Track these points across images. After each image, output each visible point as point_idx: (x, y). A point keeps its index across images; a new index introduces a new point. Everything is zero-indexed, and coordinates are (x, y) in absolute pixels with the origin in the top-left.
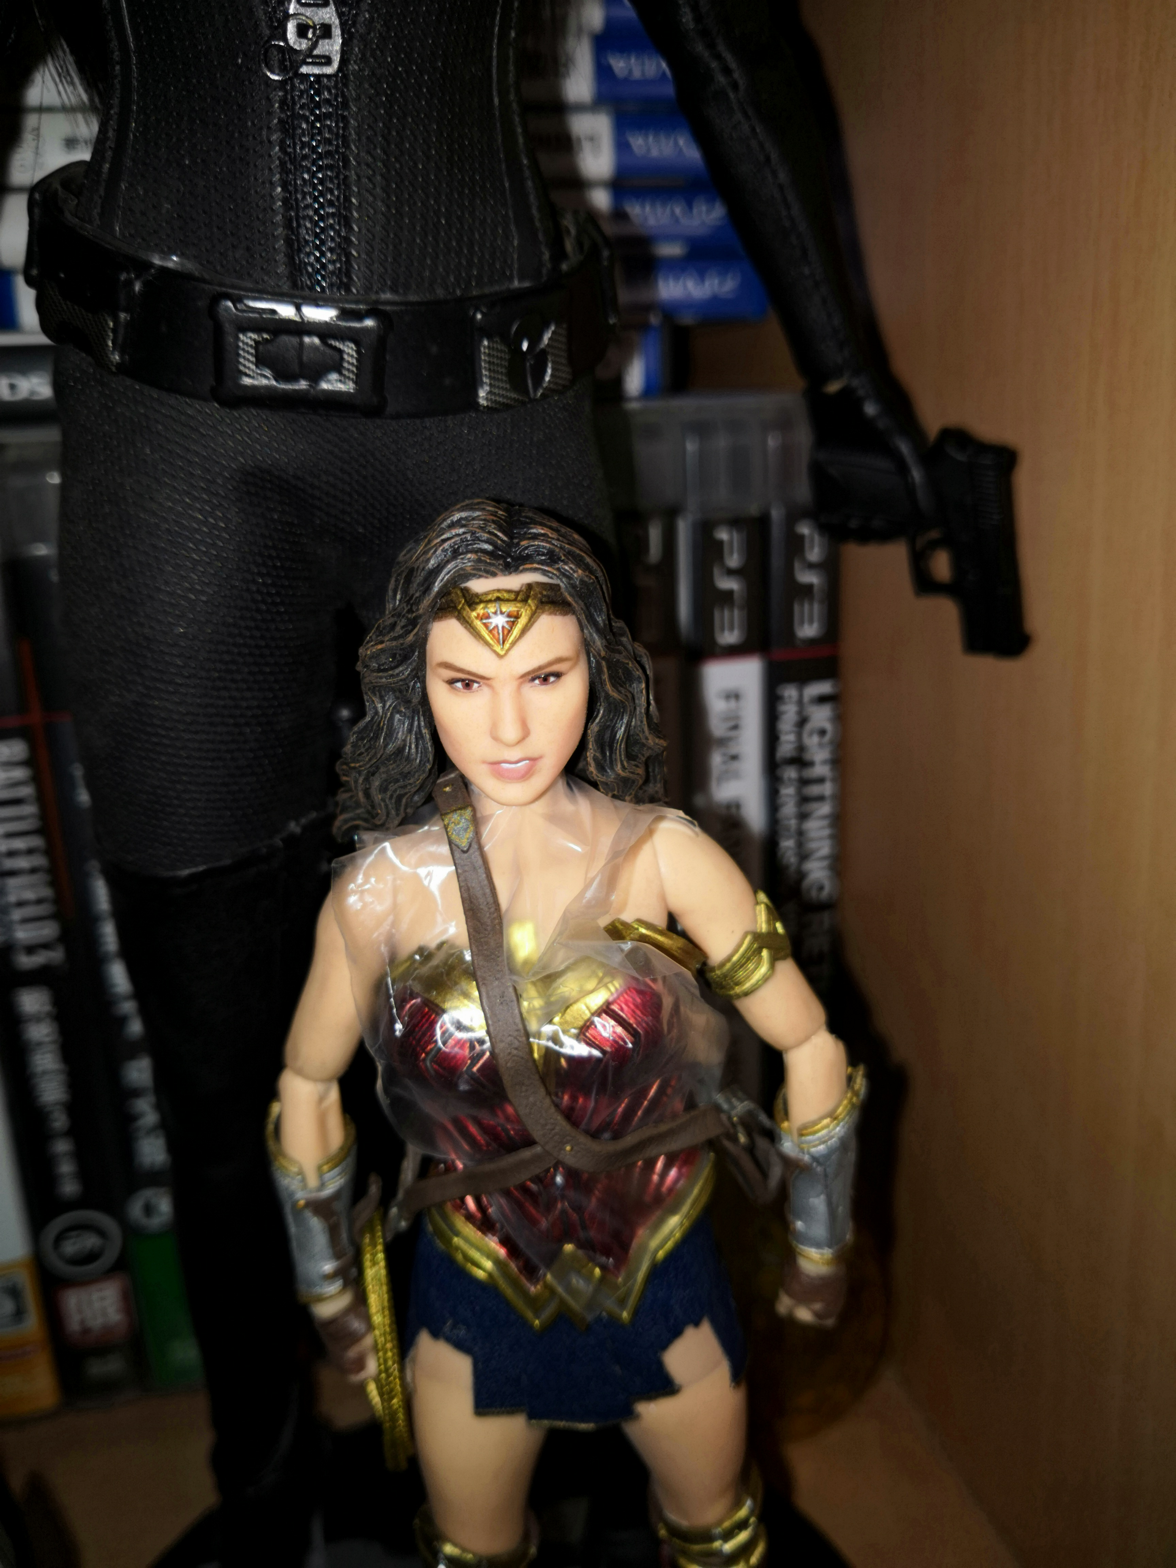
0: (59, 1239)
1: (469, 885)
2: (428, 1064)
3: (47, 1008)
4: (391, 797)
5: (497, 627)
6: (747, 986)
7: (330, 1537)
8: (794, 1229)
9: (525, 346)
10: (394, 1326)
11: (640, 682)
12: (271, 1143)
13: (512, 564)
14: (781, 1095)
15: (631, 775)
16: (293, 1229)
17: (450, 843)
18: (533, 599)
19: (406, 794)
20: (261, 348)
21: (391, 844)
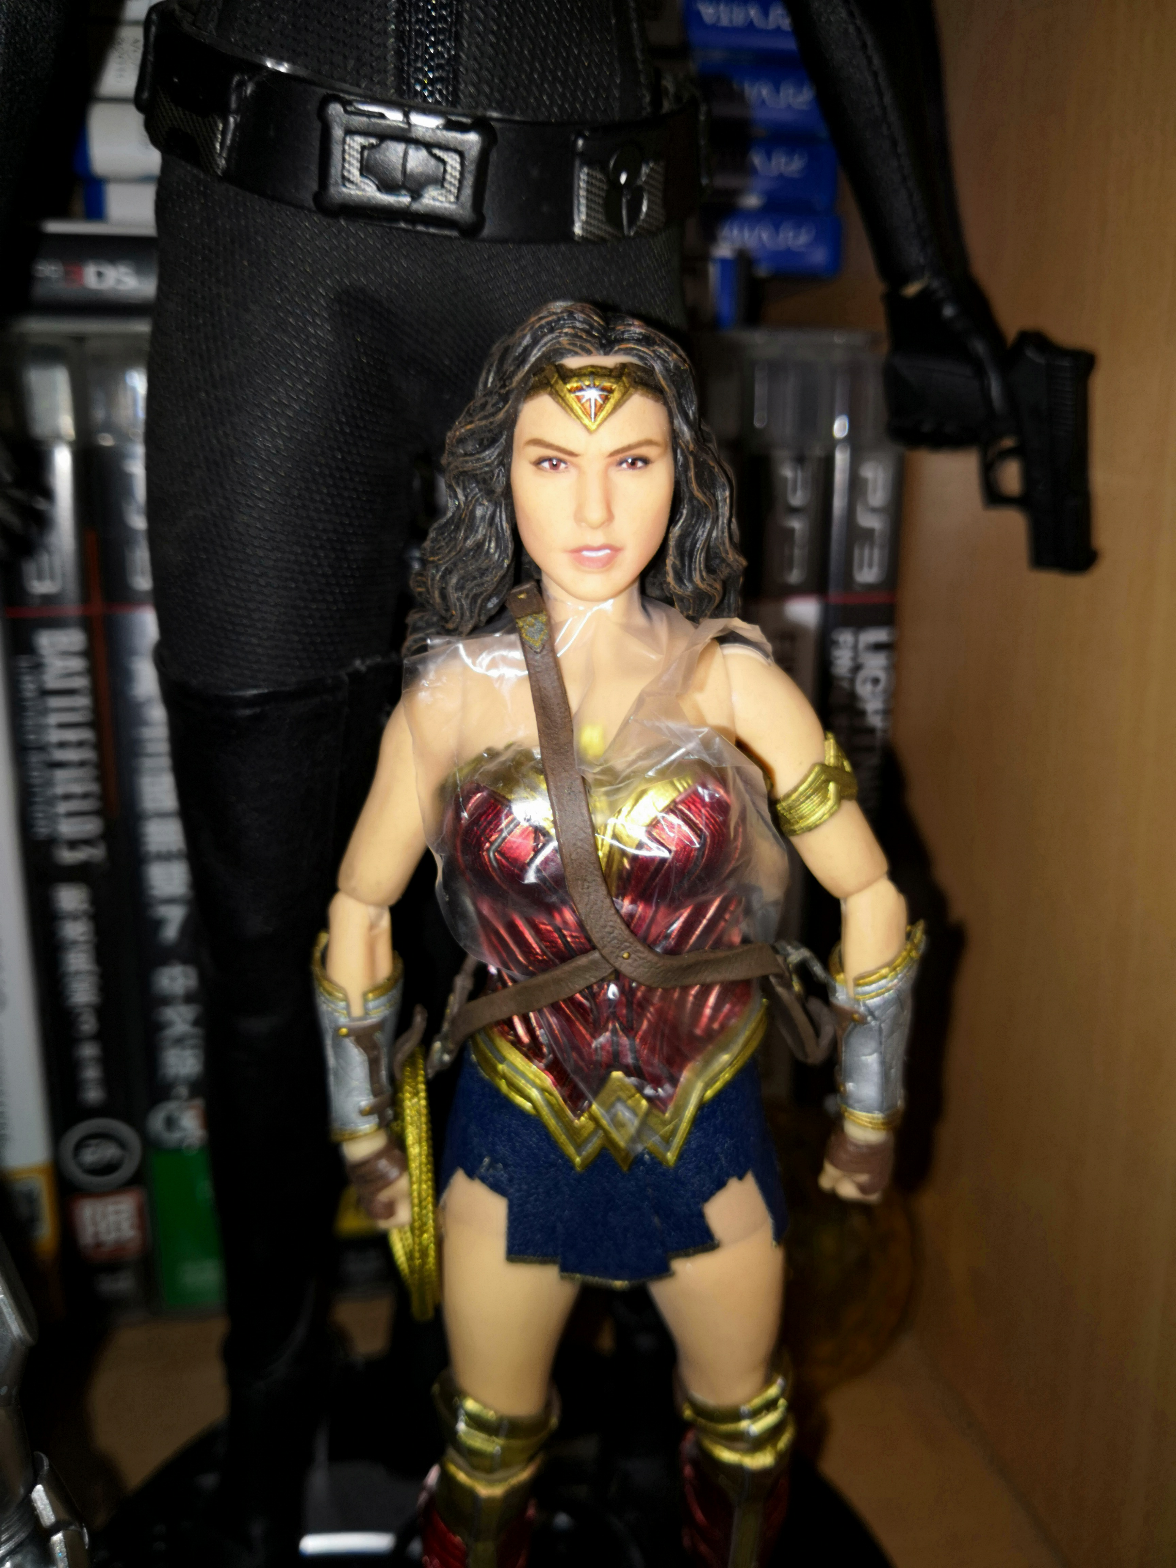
0: (79, 1146)
1: (541, 685)
2: (491, 855)
3: (85, 906)
4: (467, 596)
5: (590, 400)
6: (812, 820)
7: (336, 1456)
8: (845, 1090)
9: (623, 178)
10: (431, 1158)
11: (724, 490)
12: (316, 969)
13: (607, 345)
14: (837, 951)
15: (709, 589)
16: (331, 1061)
17: (523, 644)
18: (626, 377)
19: (481, 593)
20: (366, 153)
21: (465, 646)
